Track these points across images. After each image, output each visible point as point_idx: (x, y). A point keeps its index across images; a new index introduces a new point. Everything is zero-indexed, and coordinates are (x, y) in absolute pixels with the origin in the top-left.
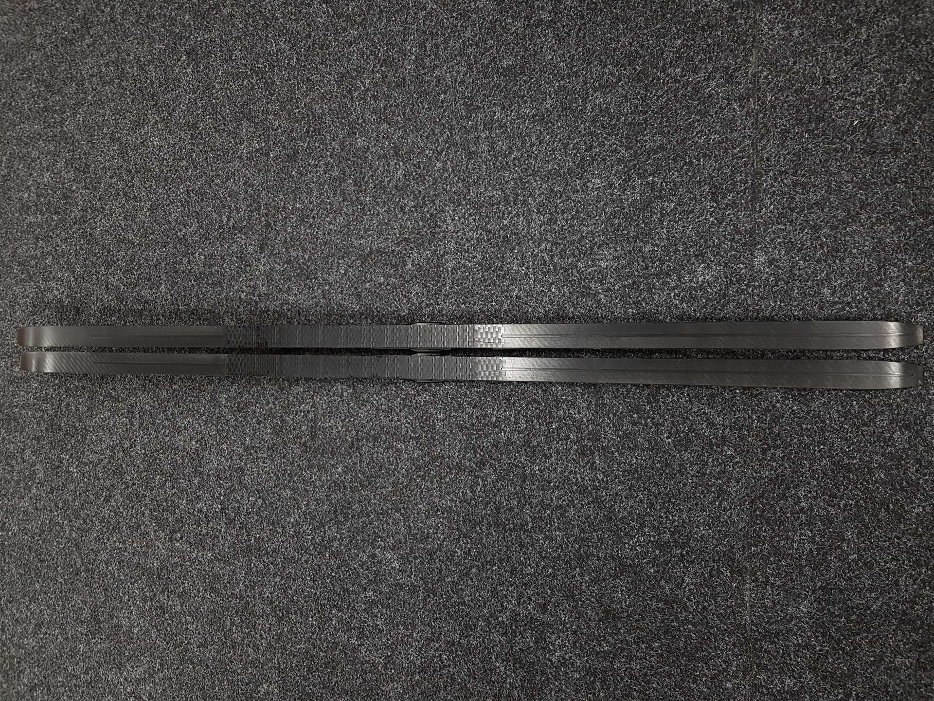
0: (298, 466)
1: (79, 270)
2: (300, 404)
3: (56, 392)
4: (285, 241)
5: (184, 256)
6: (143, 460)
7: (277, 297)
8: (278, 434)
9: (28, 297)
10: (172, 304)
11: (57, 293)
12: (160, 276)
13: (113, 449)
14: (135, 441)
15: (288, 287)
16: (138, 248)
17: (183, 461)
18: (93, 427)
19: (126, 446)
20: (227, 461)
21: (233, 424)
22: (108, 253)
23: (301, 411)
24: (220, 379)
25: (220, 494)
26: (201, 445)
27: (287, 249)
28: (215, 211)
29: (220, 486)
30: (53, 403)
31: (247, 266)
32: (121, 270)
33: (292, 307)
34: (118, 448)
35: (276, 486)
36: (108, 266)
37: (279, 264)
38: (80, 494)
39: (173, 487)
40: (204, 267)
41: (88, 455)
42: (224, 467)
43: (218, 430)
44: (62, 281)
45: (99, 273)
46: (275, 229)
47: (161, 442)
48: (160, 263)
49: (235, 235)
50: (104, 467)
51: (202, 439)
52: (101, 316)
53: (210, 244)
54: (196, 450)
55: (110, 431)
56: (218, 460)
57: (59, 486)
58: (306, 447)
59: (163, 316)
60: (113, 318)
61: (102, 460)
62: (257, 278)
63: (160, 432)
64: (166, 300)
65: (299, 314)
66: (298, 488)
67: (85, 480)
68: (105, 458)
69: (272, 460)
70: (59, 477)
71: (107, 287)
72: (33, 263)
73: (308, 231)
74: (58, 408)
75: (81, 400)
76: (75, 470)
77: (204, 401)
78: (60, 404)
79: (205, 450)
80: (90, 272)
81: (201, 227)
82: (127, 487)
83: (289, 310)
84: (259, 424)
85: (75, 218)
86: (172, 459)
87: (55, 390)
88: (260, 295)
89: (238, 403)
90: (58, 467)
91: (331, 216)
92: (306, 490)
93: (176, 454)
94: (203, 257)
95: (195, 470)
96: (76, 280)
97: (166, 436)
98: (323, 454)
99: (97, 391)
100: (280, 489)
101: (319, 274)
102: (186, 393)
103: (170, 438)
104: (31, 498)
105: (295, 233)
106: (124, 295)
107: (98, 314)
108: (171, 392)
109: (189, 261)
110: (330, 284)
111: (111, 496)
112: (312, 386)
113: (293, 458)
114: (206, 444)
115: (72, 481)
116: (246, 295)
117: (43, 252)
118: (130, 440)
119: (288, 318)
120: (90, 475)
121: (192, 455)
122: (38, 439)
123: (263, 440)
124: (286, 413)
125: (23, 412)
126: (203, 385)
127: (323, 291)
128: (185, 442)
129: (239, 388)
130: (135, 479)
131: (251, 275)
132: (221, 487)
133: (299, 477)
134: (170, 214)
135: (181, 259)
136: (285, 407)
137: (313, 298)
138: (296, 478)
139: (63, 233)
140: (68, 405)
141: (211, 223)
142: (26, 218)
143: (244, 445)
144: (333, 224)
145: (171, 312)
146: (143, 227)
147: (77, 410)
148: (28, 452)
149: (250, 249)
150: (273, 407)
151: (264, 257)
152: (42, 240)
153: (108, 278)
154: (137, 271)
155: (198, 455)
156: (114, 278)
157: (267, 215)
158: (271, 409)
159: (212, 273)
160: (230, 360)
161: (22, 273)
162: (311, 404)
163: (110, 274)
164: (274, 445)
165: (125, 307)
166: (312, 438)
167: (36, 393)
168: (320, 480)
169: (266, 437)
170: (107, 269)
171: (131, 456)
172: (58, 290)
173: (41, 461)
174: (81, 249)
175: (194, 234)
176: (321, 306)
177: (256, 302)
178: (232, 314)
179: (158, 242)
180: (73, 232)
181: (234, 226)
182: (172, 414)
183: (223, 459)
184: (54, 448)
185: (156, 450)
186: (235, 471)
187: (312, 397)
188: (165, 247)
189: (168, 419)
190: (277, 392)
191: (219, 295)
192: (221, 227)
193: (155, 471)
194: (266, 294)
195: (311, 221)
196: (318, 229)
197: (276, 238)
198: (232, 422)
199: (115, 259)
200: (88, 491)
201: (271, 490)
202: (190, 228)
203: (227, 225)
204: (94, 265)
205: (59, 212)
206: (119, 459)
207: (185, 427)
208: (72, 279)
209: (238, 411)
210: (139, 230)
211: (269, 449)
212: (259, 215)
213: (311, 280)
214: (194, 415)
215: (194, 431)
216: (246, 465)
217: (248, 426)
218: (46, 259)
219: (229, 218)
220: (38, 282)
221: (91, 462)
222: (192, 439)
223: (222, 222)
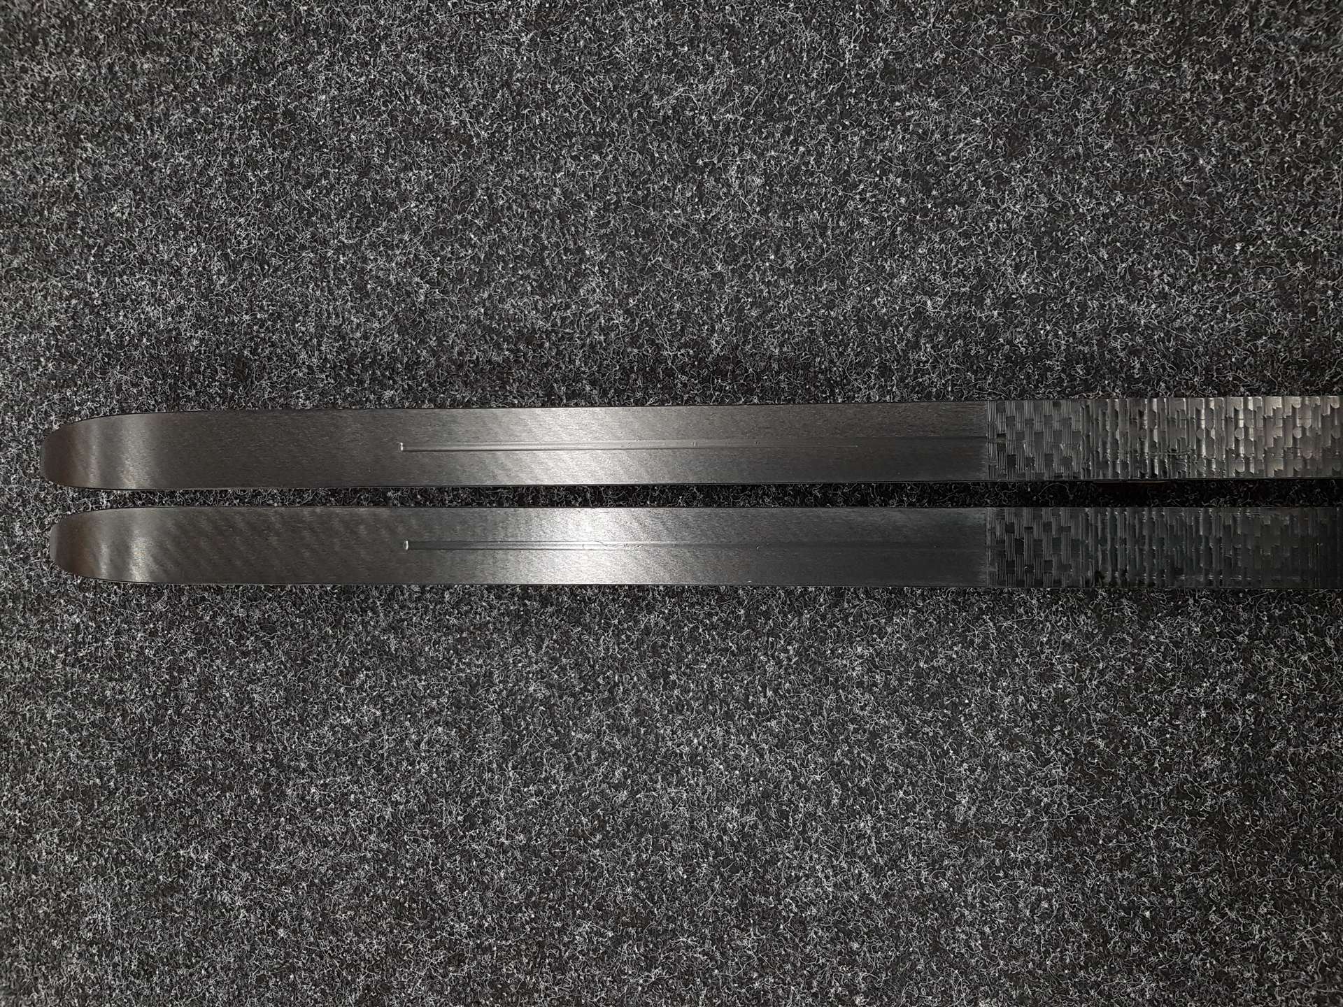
0: (1189, 893)
1: (246, 233)
2: (1193, 678)
3: (159, 642)
4: (1114, 113)
5: (677, 179)
6: (523, 868)
7: (1083, 306)
8: (1095, 784)
9: (37, 326)
10: (633, 343)
11: (153, 312)
12: (580, 250)
13: (393, 831)
14: (485, 803)
15: (1130, 268)
16: (485, 155)
17: (691, 871)
18: (310, 757)
19: (446, 821)
20: (877, 871)
21: (898, 746)
22: (364, 173)
23: (1196, 704)
24: (839, 594)
25: (852, 989)
26: (762, 815)
27: (1122, 142)
28: (807, 22)
29: (850, 959)
30: (146, 676)
31: (948, 202)
32: (416, 231)
33: (1148, 339)
34: (413, 827)
35: (1091, 963)
36: (364, 217)
37: (1089, 193)
38: (260, 979)
39: (651, 963)
40: (764, 212)
41: (289, 852)
42: (864, 896)
43: (834, 771)
44: (177, 272)
45: (325, 243)
46: (1072, 73)
47: (594, 806)
48: (578, 206)
49: (896, 97)
50: (359, 891)
51: (766, 795)
52: (339, 387)
53: (787, 131)
54: (745, 836)
55: (379, 770)
56: (837, 871)
57: (176, 953)
58: (1225, 827)
59: (593, 383)
60: (388, 394)
61: (350, 867)
62: (996, 243)
63: (588, 772)
64: (604, 331)
65: (1179, 364)
66: (1186, 969)
67: (282, 933)
68: (363, 860)
69: (1076, 871)
70: (174, 921)
71: (360, 288)
72: (58, 214)
73: (1209, 76)
74: (165, 695)
75: (260, 668)
76: (239, 902)
77: (770, 667)
78: (175, 681)
79: (783, 834)
80: (290, 238)
81: (751, 79)
82: (459, 960)
83: (1134, 352)
84: (1011, 748)
85: (225, 60)
86: (640, 864)
87: (153, 634)
88: (1006, 303)
89: (919, 674)
90: (171, 889)
91: (1311, 21)
92: (1219, 976)
93: (657, 848)
94: (758, 181)
95: (742, 904)
96: (233, 267)
97: (618, 787)
98: (1294, 854)
99: (324, 638)
100: (1112, 972)
101: (1262, 223)
102: (693, 638)
103: (633, 794)
104: (59, 993)
105: (1155, 86)
106: (431, 315)
107: (324, 380)
108: (635, 636)
109: (700, 193)
110: (1312, 259)
111: (387, 989)
112: (1244, 616)
113: (1161, 865)
114: (783, 815)
115: (224, 938)
116: (947, 305)
117: (97, 178)
118: (466, 800)
119: (1130, 379)
120: (300, 918)
121: (729, 851)
122: (86, 795)
123: (1029, 803)
124: (1130, 710)
125: (26, 707)
126: (767, 615)
127: (1280, 285)
128: (691, 806)
129: (919, 624)
130: (490, 931)
131: (966, 235)
132: (852, 963)
133: (1192, 931)
134: (618, 37)
135: (666, 188)
136: (1125, 691)
137: (1236, 308)
138: (1177, 937)
139: (177, 115)
140: (206, 683)
141: (793, 63)
142: (24, 70)
143: (951, 819)
144: (1317, 49)
145: (626, 372)
146: (507, 84)
147: (243, 698)
148: (45, 844)
149: (964, 145)
150: (1071, 689)
151: (1025, 170)
152: (92, 137)
153: (365, 260)
154: (481, 232)
155: (751, 851)
156: (390, 259)
157: (1035, 23)
158: (1061, 696)
159: (796, 233)
160: (1009, 529)
161: (14, 251)
162: (1239, 678)
163: (373, 245)
164: (1082, 819)
165: (434, 353)
166: (1248, 796)
167: (78, 645)
168: (1287, 946)
169: (1043, 794)
170: (358, 228)
171: (468, 856)
172: (159, 301)
173: (101, 871)
174: (252, 164)
175: (721, 102)
176: (1275, 338)
177: (992, 330)
178: (885, 371)
179: (570, 135)
180: (221, 109)
181: (888, 70)
182: (637, 712)
183: (859, 868)
184: (152, 828)
185: (574, 835)
186: (913, 909)
187: (1246, 654)
188: (598, 148)
189: (623, 731)
190: (1089, 637)
191: (830, 306)
192: (833, 74)
193: (572, 906)
194: (1031, 299)
195: (1225, 42)
196: (1254, 67)
197: (1076, 104)
198: (895, 740)
199: (391, 194)
200: (293, 969)
201: (1074, 975)
202: (704, 80)
203: (859, 66)
204: (306, 214)
205: (160, 47)
206: (419, 864)
207: (693, 756)
208: (216, 266)
209: (919, 701)
210: (490, 95)
211: (1056, 834)
212: (1002, 25)
213: (1230, 243)
214: (729, 716)
215: (729, 768)
216: (959, 890)
217: (965, 755)
218: (111, 200)
219: (867, 42)
220: (80, 276)
221: (303, 875)
222: (725, 795)
223: (841, 56)
